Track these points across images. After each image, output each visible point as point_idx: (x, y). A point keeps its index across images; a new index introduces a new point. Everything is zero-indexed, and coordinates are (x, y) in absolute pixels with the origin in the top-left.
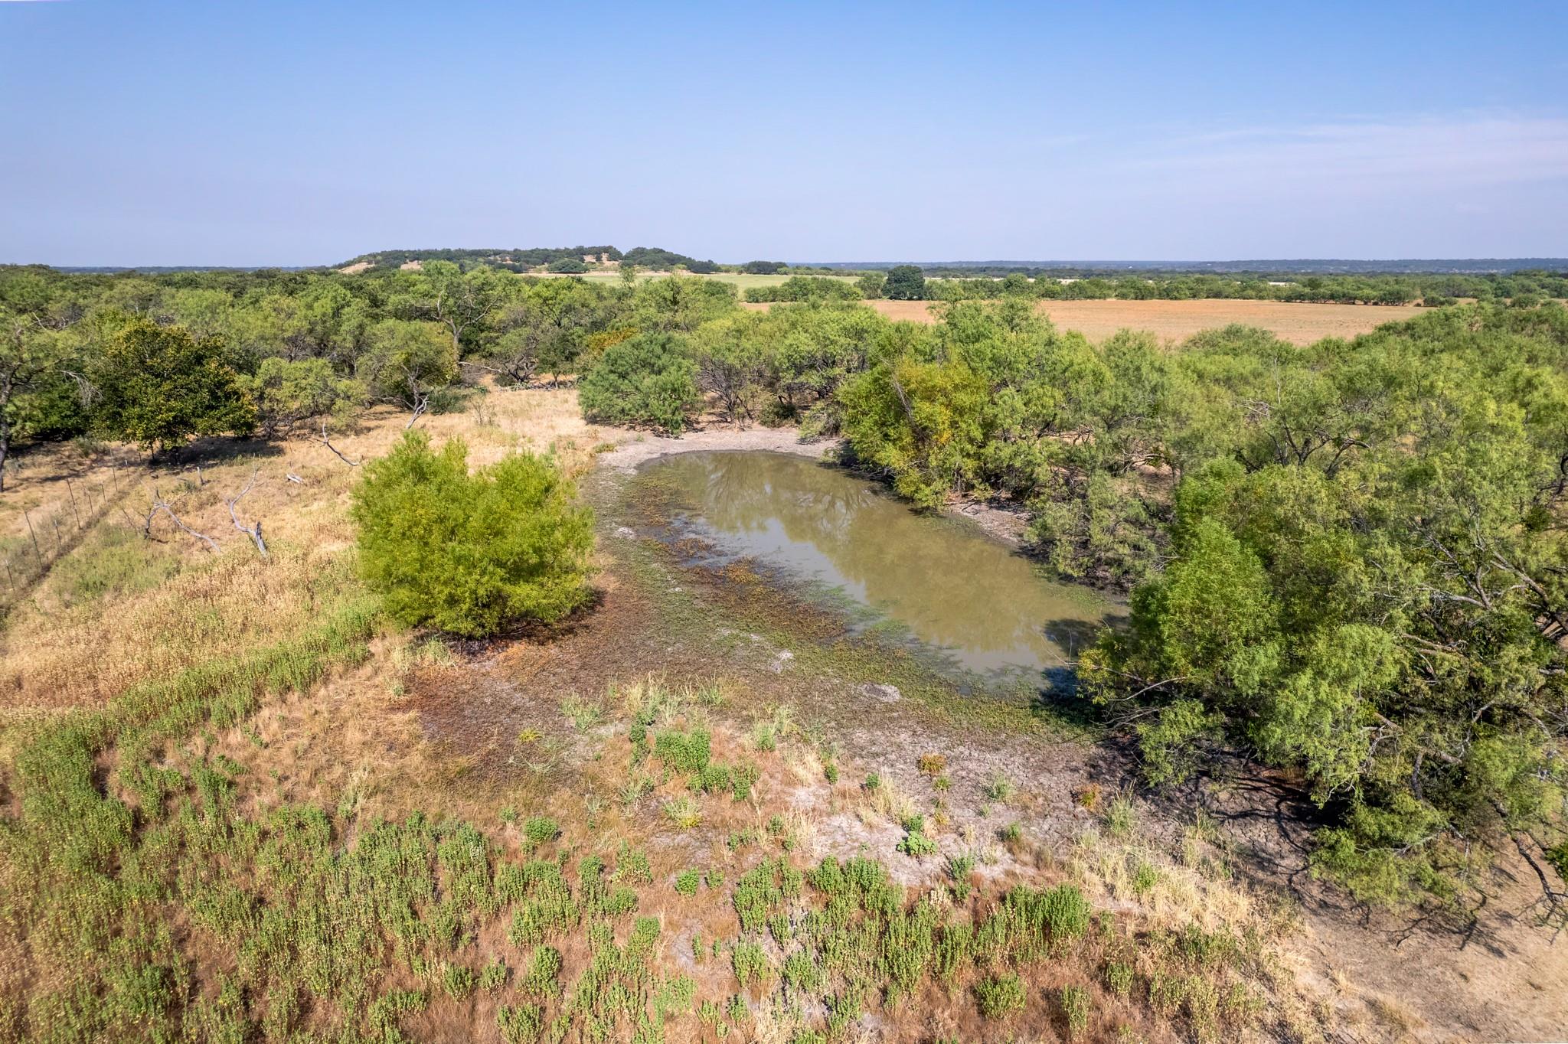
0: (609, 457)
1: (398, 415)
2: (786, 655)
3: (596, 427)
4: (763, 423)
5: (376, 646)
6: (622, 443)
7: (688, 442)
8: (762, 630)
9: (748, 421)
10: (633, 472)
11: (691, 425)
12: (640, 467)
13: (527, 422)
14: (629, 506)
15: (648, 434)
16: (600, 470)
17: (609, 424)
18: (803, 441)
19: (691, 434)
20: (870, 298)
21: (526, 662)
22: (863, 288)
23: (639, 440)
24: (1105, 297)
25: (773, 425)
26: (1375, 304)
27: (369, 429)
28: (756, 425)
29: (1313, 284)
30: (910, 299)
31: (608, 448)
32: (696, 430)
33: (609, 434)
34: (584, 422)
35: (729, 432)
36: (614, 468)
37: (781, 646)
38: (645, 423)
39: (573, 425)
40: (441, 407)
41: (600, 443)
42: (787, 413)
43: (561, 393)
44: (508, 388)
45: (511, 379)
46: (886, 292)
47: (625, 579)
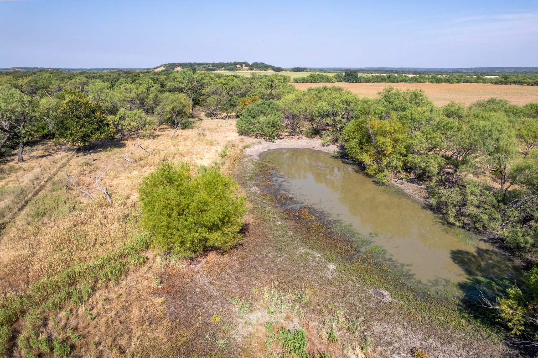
0: (248, 151)
1: (169, 129)
2: (332, 266)
3: (243, 137)
4: (307, 136)
6: (253, 144)
7: (278, 144)
8: (320, 250)
9: (301, 135)
10: (257, 158)
11: (279, 137)
12: (260, 155)
13: (217, 134)
14: (257, 175)
15: (262, 140)
16: (244, 157)
17: (247, 136)
18: (323, 145)
19: (279, 140)
20: (338, 82)
21: (216, 265)
22: (336, 78)
23: (259, 143)
24: (424, 82)
25: (311, 137)
26: (532, 85)
27: (158, 136)
28: (304, 137)
29: (506, 77)
30: (353, 82)
31: (247, 146)
32: (281, 139)
33: (248, 140)
34: (238, 134)
35: (293, 140)
36: (250, 156)
37: (329, 260)
38: (261, 135)
39: (234, 136)
40: (185, 127)
41: (244, 144)
42: (316, 133)
43: (229, 121)
44: (210, 118)
45: (210, 115)
46: (344, 79)
47: (257, 216)
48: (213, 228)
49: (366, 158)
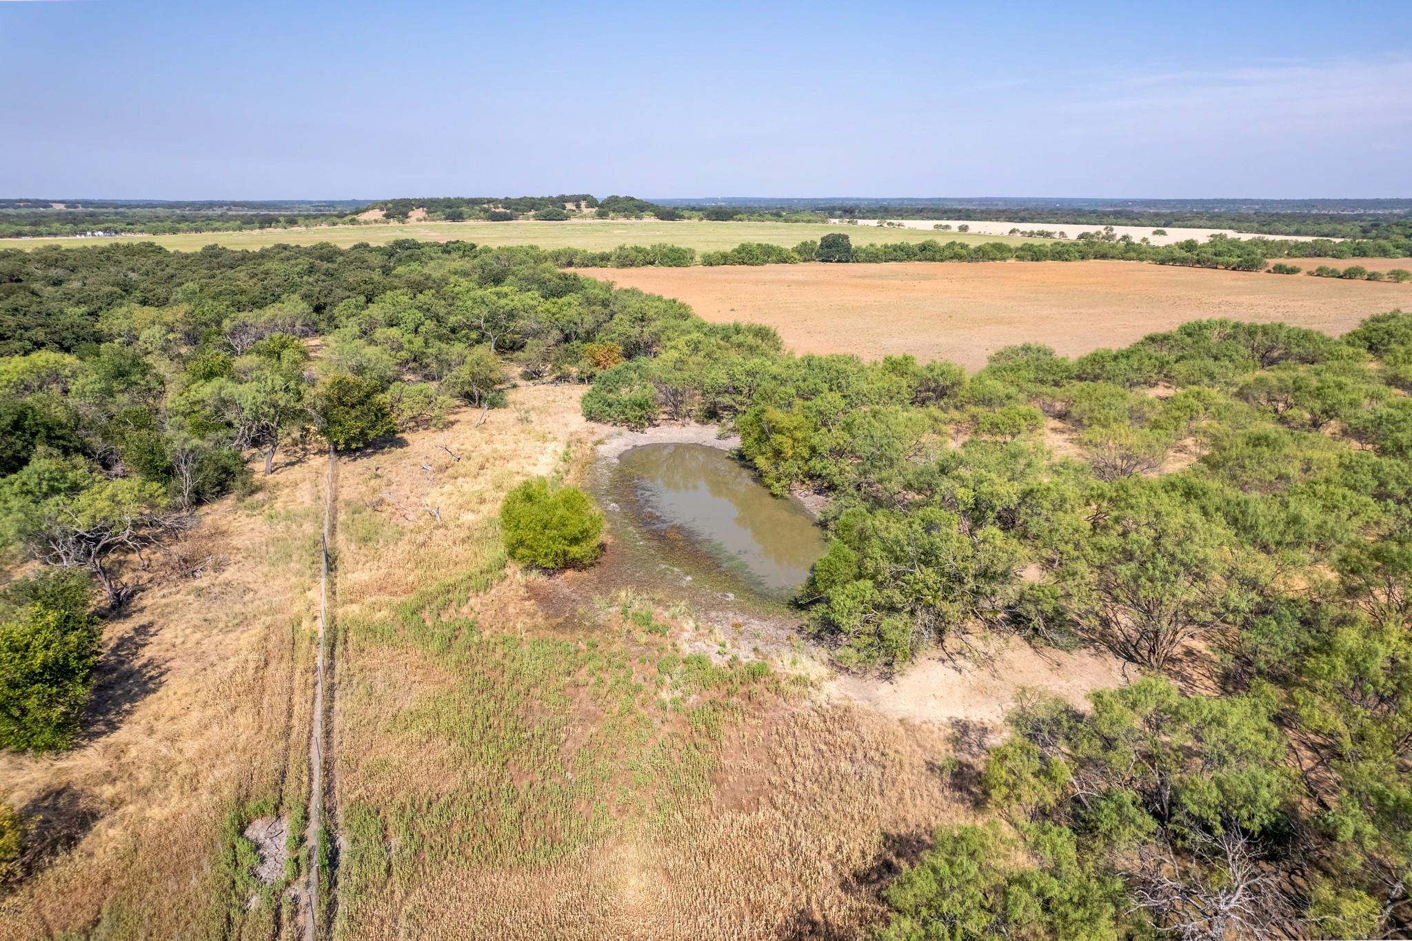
0: (602, 449)
1: (464, 409)
2: (689, 578)
3: (592, 424)
4: (697, 422)
5: (508, 571)
6: (609, 436)
7: (651, 436)
8: (679, 566)
9: (687, 419)
10: (616, 461)
11: (652, 422)
12: (620, 457)
13: (549, 419)
14: (615, 487)
15: (624, 429)
16: (597, 460)
17: (599, 421)
18: (719, 437)
19: (651, 429)
20: (805, 260)
21: (575, 579)
22: (799, 253)
23: (620, 434)
25: (703, 423)
26: (1234, 269)
27: (453, 423)
28: (692, 422)
30: (839, 261)
31: (600, 442)
32: (655, 426)
33: (603, 430)
34: (584, 419)
35: (675, 428)
36: (606, 458)
37: (687, 574)
38: (622, 421)
39: (577, 422)
40: (493, 405)
41: (596, 438)
42: (712, 414)
43: (564, 388)
44: (530, 383)
45: (533, 375)
46: (819, 255)
47: (615, 537)
48: (575, 541)
49: (761, 462)
